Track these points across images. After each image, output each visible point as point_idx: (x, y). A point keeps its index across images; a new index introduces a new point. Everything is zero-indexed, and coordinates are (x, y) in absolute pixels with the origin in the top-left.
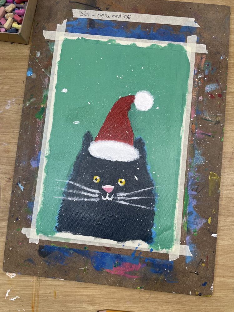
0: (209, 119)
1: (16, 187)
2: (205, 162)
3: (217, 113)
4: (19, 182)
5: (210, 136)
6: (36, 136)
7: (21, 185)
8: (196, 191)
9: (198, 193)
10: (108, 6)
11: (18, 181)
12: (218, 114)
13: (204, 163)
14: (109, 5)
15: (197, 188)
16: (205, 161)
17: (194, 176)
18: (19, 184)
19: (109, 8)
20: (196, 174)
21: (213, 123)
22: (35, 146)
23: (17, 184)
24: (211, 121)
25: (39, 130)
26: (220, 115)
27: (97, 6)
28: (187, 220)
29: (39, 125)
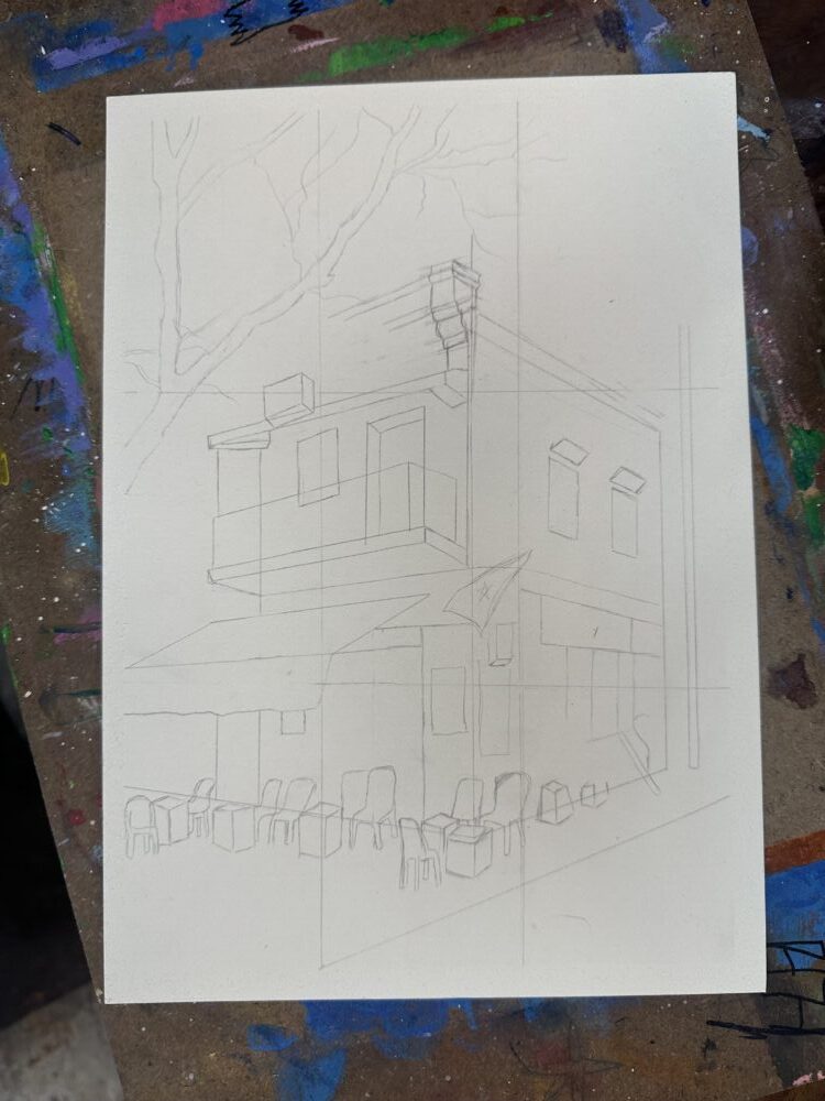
0: (85, 703)
1: (770, 119)
2: (41, 514)
3: (62, 739)
4: (764, 143)
5: (58, 631)
6: (781, 350)
7: (750, 133)
8: (39, 385)
9: (31, 380)
10: (709, 1060)
11: (770, 145)
12: (58, 734)
13: (45, 508)
14: (712, 1066)
15: (38, 399)
16: (41, 518)
17: (65, 443)
18: (763, 135)
19: (704, 1051)
20: (62, 452)
21: (66, 691)
22: (766, 311)
23: (768, 132)
24: (79, 694)
25: (780, 382)
26: (49, 735)
27: (761, 1044)
28: (37, 261)
29: (790, 401)
